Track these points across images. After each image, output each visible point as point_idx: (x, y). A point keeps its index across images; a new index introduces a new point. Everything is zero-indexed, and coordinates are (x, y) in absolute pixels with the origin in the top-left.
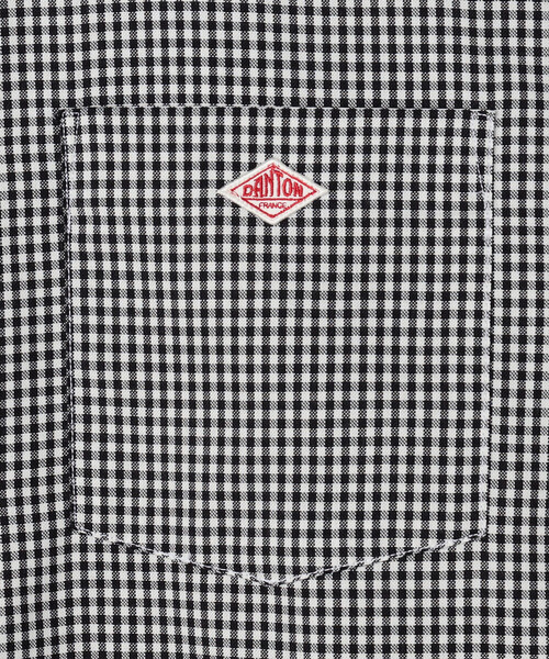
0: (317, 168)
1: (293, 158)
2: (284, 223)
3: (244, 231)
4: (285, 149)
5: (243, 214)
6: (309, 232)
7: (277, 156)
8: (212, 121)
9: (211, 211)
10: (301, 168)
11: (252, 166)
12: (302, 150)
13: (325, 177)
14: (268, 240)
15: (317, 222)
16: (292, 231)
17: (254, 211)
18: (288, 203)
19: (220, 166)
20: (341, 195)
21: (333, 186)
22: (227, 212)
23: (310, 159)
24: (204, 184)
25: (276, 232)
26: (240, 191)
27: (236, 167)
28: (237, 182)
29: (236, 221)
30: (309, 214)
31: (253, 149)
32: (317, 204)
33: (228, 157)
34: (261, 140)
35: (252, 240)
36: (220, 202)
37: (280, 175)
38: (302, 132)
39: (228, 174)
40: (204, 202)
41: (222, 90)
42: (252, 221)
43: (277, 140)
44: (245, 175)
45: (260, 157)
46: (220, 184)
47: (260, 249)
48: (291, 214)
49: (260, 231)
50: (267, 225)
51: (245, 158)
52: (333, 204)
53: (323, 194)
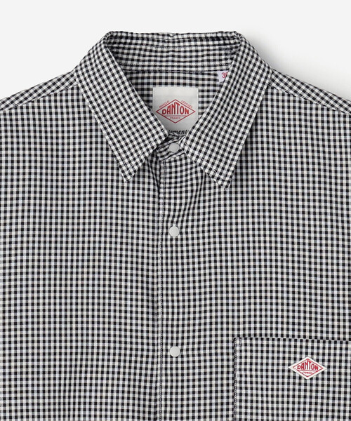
0: (323, 361)
1: (315, 357)
2: (311, 379)
3: (297, 381)
4: (312, 354)
5: (297, 375)
6: (320, 382)
7: (309, 356)
8: (287, 343)
9: (286, 374)
10: (318, 360)
11: (301, 359)
12: (318, 354)
13: (326, 364)
14: (306, 385)
15: (323, 379)
16: (314, 382)
17: (301, 374)
18: (313, 372)
19: (289, 359)
20: (332, 370)
21: (329, 367)
22: (292, 374)
23: (321, 357)
24: (284, 364)
25: (308, 382)
26: (296, 367)
27: (295, 359)
28: (295, 364)
29: (294, 378)
30: (320, 376)
31: (301, 353)
32: (323, 373)
33: (292, 356)
34: (304, 350)
35: (300, 384)
36: (289, 371)
37: (310, 362)
38: (318, 348)
39: (292, 362)
40: (283, 371)
41: (291, 333)
42: (300, 378)
43: (310, 351)
44: (298, 362)
45: (304, 356)
46: (289, 365)
47: (303, 387)
48: (314, 376)
49: (303, 381)
50: (305, 379)
51: (298, 356)
52: (329, 373)
53: (325, 369)
